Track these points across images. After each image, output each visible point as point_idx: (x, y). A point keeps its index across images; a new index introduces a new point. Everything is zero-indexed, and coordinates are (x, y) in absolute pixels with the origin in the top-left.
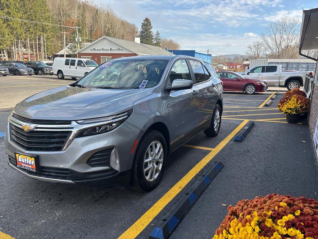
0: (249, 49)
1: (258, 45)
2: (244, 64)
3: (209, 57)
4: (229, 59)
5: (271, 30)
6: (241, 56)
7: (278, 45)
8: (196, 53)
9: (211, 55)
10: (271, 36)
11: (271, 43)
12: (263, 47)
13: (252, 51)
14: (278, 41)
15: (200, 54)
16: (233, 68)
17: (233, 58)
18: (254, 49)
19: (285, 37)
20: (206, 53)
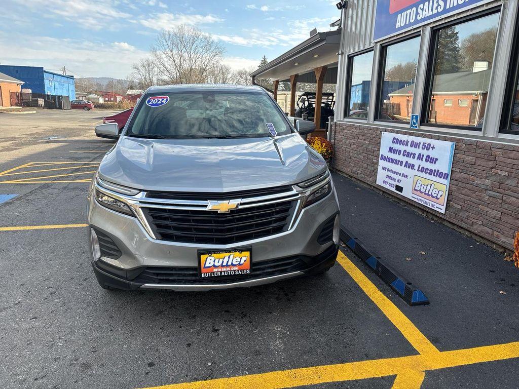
0: (136, 71)
1: (148, 65)
2: (129, 95)
3: (71, 81)
4: (98, 85)
5: (165, 43)
6: (118, 81)
7: (178, 67)
8: (45, 72)
9: (73, 77)
10: (166, 53)
11: (168, 63)
12: (156, 69)
13: (141, 73)
14: (177, 61)
15: (54, 74)
16: (111, 101)
17: (105, 83)
18: (143, 71)
19: (186, 55)
20: (61, 73)
